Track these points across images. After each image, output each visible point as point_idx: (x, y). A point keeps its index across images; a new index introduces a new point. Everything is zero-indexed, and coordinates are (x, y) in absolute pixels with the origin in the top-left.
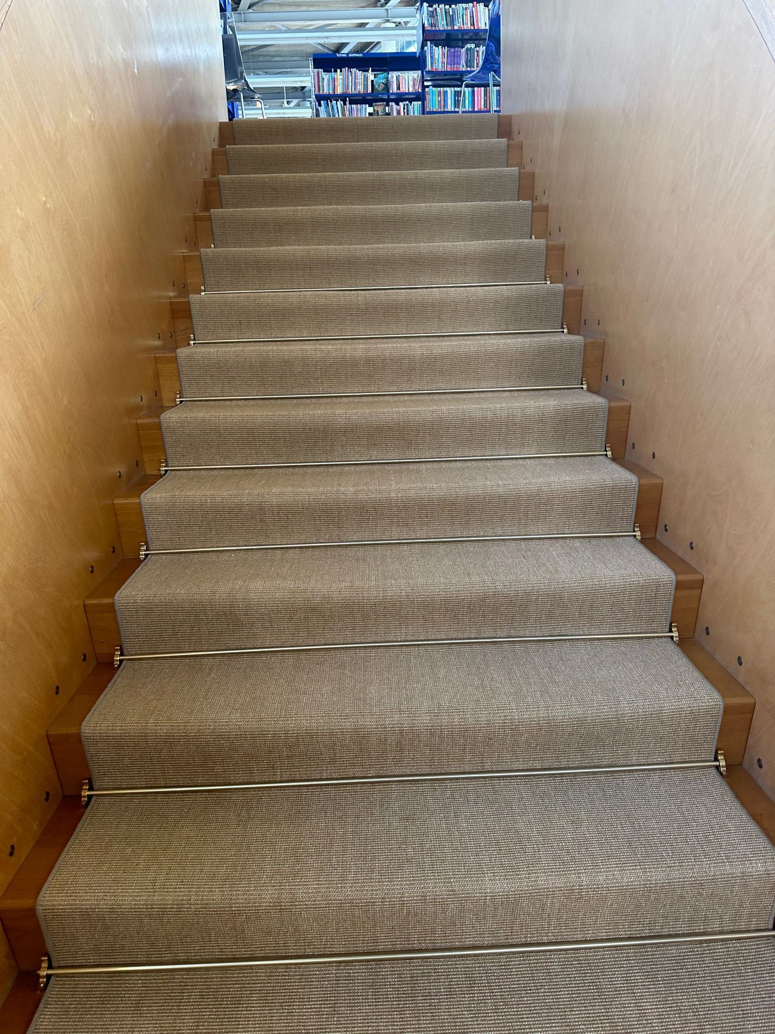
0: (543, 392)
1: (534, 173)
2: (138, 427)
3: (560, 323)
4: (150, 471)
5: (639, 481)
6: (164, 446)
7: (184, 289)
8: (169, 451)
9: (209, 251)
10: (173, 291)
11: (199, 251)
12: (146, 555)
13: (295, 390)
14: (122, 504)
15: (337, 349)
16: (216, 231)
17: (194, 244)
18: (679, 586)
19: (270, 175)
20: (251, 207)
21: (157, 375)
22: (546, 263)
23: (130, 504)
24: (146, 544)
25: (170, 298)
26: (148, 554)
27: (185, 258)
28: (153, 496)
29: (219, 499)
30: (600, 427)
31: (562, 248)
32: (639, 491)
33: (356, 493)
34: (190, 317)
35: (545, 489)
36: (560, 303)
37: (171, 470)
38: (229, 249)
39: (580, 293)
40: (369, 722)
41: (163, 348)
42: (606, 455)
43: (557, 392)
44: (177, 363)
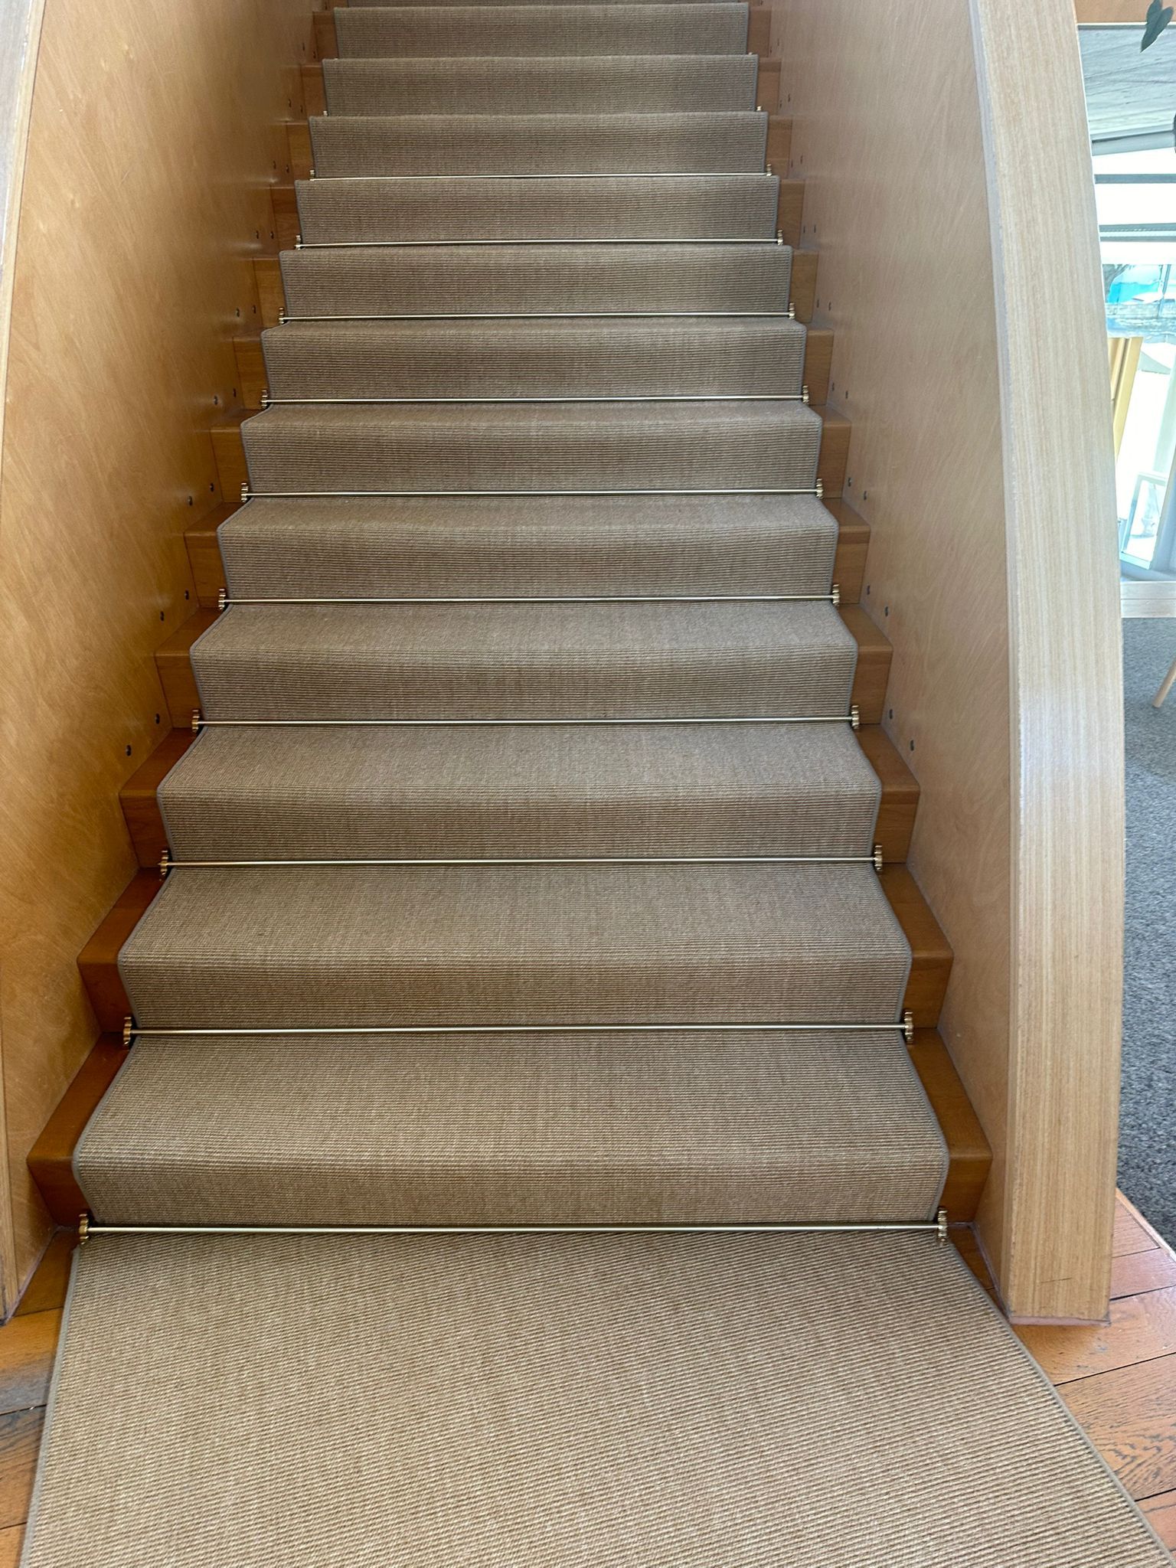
0: (738, 320)
1: (770, 12)
2: (235, 347)
3: (774, 230)
4: (250, 405)
5: (823, 424)
6: (266, 373)
7: (288, 173)
8: (271, 378)
9: (321, 120)
10: (275, 176)
11: (306, 119)
12: (249, 498)
13: (426, 309)
14: (219, 433)
15: (478, 254)
16: (330, 92)
17: (302, 113)
18: (842, 539)
19: (403, 8)
20: (377, 56)
21: (256, 286)
22: (766, 147)
23: (229, 434)
24: (248, 484)
25: (271, 185)
26: (251, 497)
27: (289, 130)
28: (252, 427)
29: (329, 432)
30: (796, 361)
31: (789, 126)
32: (823, 437)
33: (488, 429)
34: (296, 211)
35: (712, 430)
36: (774, 202)
37: (275, 403)
38: (347, 118)
39: (800, 190)
40: (487, 661)
41: (263, 252)
42: (802, 399)
43: (756, 319)
44: (280, 270)
